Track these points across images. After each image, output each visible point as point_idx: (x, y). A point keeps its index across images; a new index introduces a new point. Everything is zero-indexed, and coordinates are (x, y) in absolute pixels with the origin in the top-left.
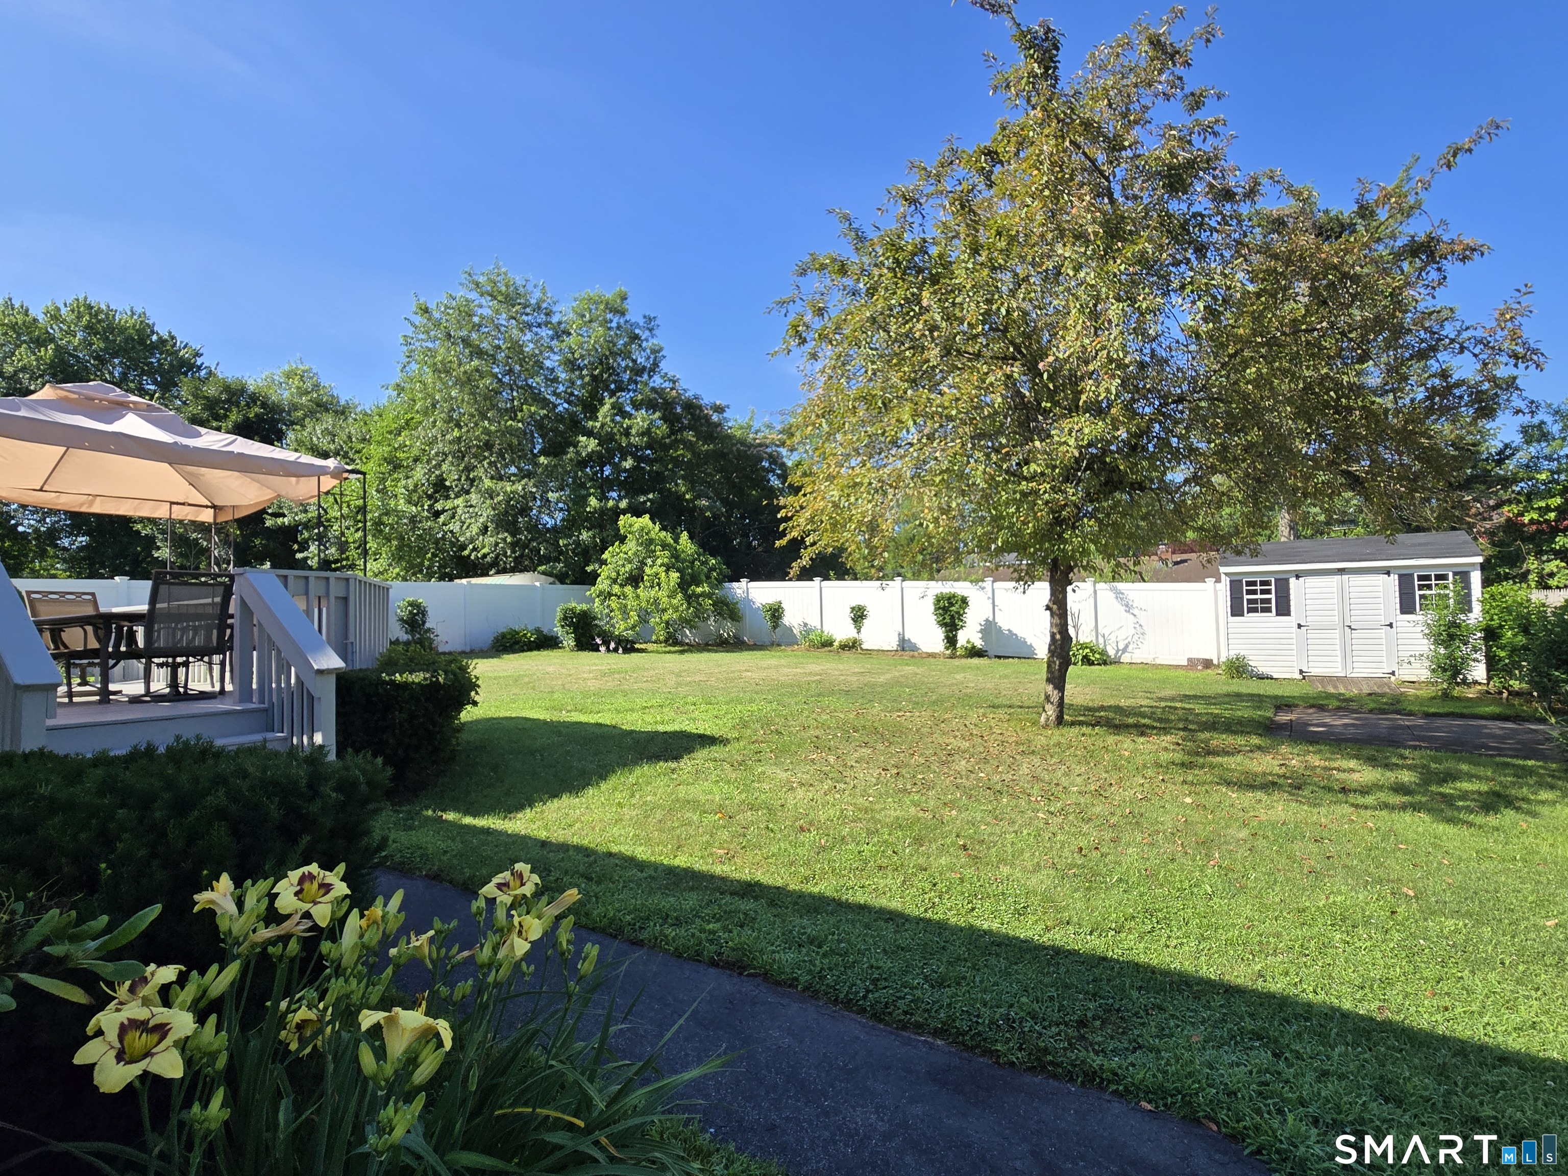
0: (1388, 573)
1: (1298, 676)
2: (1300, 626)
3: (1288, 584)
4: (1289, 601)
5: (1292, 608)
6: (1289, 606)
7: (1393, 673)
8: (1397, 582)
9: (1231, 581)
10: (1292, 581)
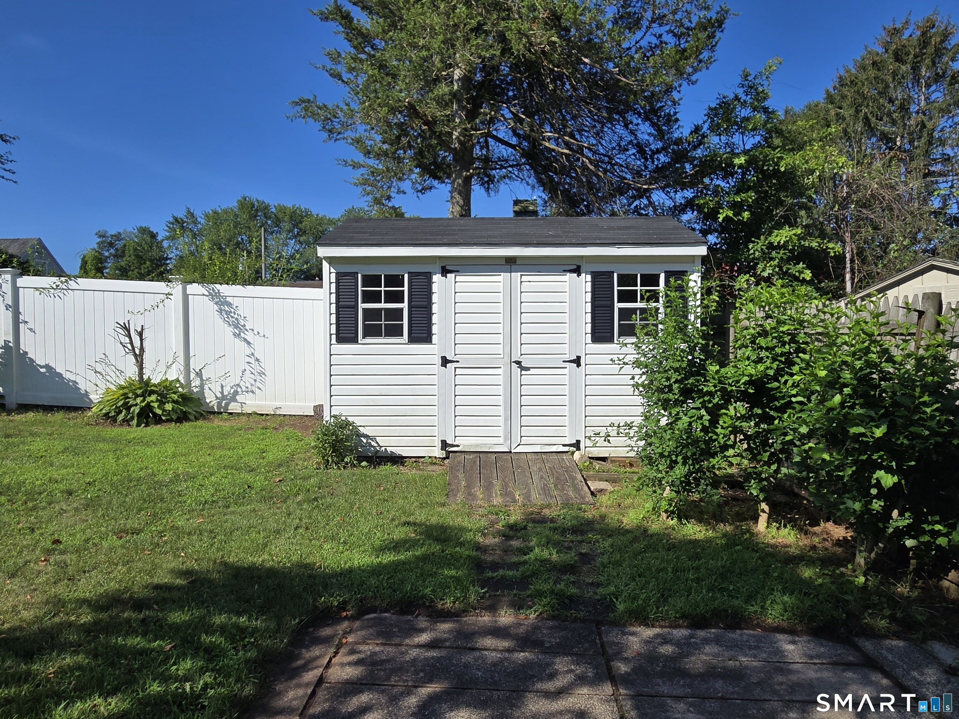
0: (577, 271)
1: (438, 453)
2: (445, 362)
3: (430, 283)
4: (430, 314)
5: (435, 329)
6: (429, 324)
7: (577, 445)
8: (589, 285)
9: (339, 275)
10: (437, 278)
